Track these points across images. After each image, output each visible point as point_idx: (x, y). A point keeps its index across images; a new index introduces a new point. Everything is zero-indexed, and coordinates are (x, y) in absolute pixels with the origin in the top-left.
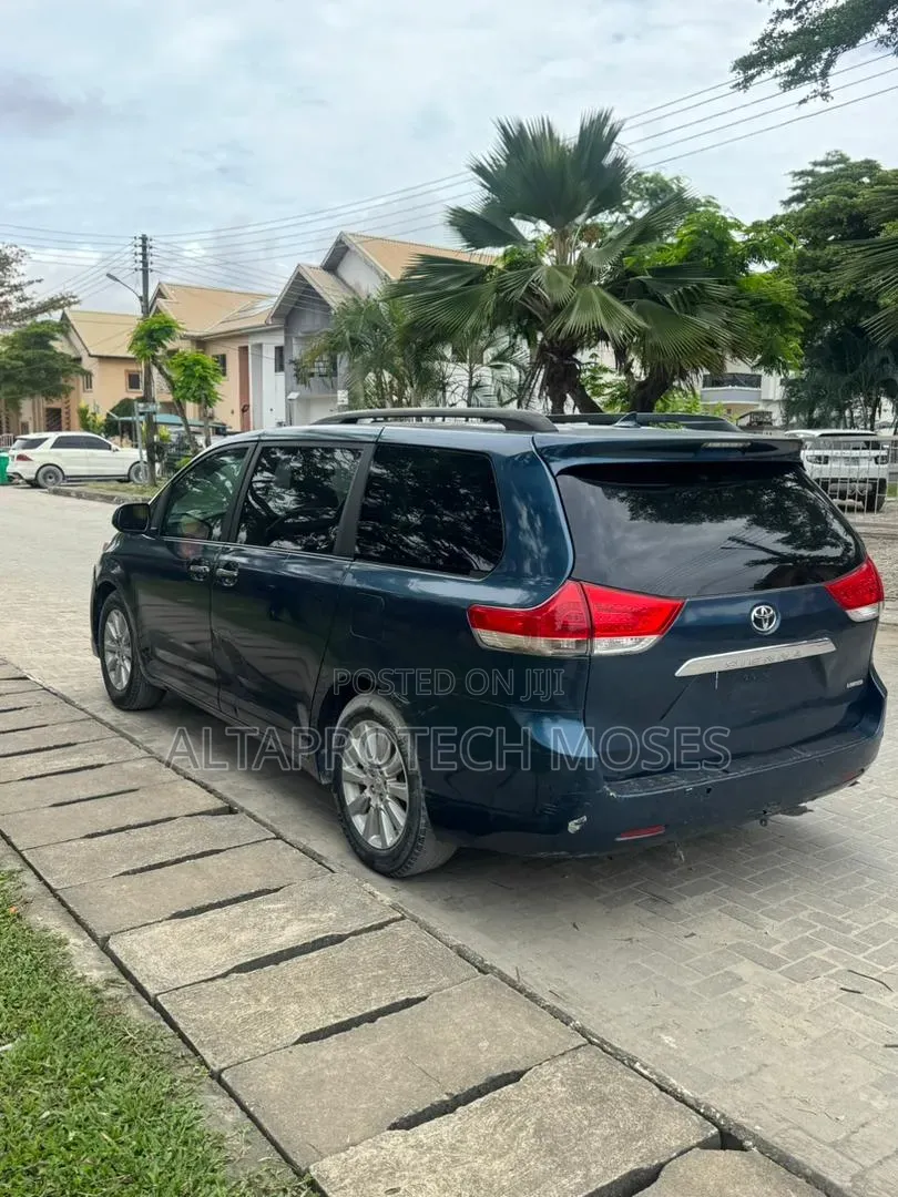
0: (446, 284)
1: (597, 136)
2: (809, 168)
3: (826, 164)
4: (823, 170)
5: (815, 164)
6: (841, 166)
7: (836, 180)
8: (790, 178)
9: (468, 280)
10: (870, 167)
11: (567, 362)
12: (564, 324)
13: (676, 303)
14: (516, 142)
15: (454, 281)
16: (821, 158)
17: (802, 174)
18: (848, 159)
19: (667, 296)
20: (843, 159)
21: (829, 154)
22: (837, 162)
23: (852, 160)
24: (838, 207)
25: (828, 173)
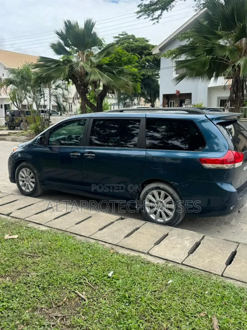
0: (51, 65)
1: (89, 25)
2: (118, 36)
3: (122, 35)
4: (121, 36)
5: (119, 35)
6: (126, 36)
7: (125, 39)
8: (113, 38)
9: (57, 64)
10: (133, 37)
11: (86, 89)
12: (90, 78)
13: (117, 74)
14: (69, 26)
15: (53, 64)
16: (121, 33)
17: (116, 37)
18: (127, 34)
19: (114, 72)
20: (126, 34)
21: (123, 32)
22: (125, 35)
23: (129, 34)
24: (128, 47)
25: (122, 37)
